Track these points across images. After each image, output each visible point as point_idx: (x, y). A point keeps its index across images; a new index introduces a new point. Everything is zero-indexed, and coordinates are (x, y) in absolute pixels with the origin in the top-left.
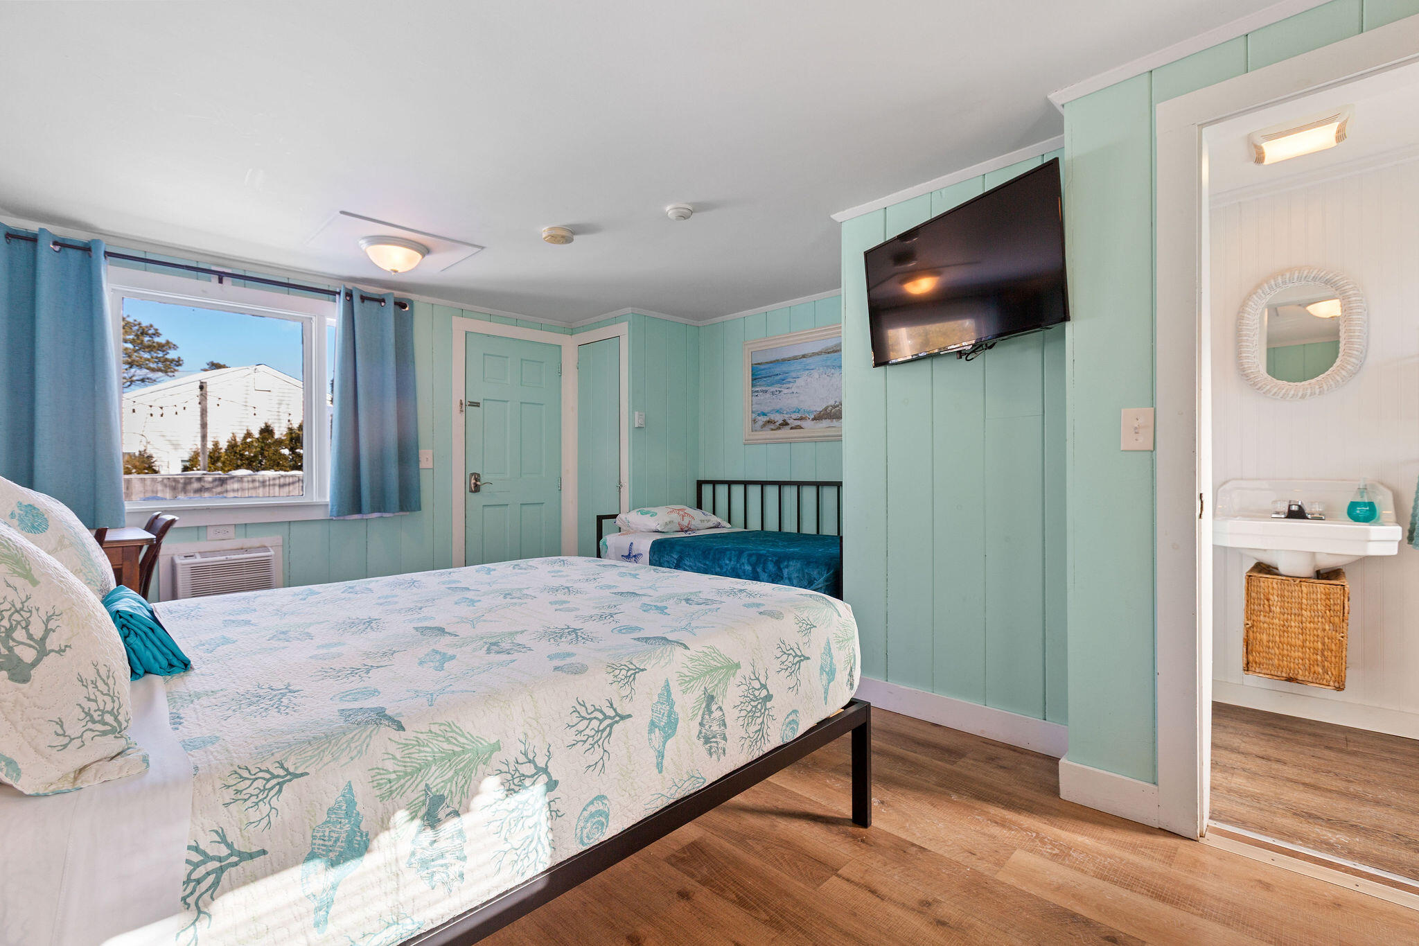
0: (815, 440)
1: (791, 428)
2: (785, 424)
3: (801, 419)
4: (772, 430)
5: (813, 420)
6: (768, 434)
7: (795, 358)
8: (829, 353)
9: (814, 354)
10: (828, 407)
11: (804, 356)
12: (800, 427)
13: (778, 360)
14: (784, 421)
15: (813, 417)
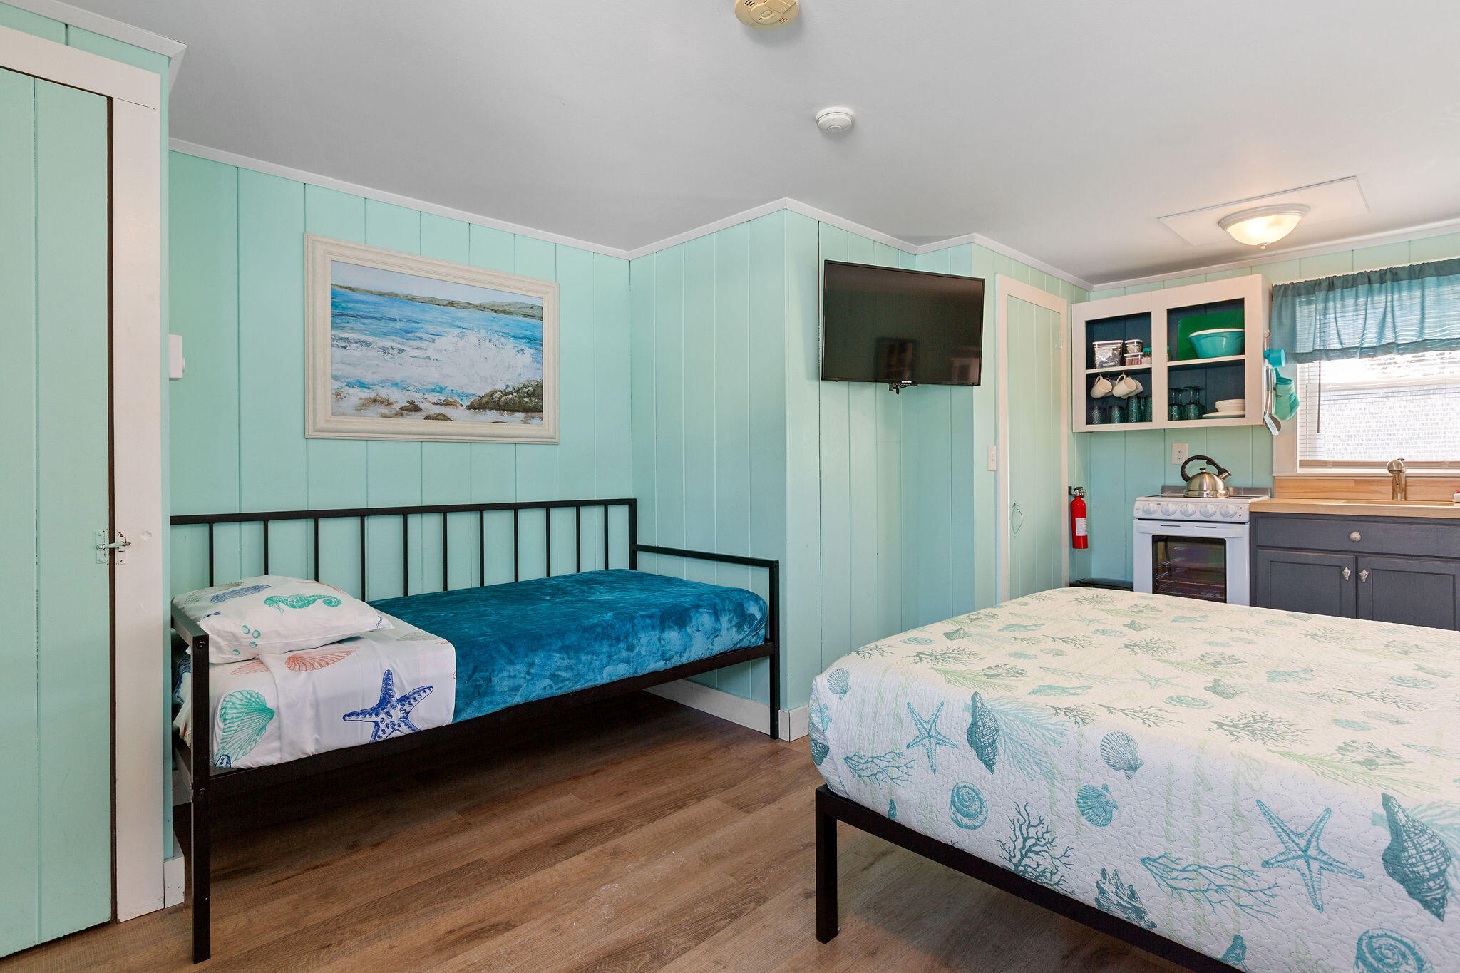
0: (469, 440)
1: (428, 418)
2: (413, 408)
3: (446, 404)
4: (384, 416)
5: (469, 408)
6: (373, 422)
7: (434, 302)
8: (496, 311)
9: (469, 306)
10: (495, 392)
11: (451, 304)
12: (446, 418)
13: (396, 295)
14: (411, 403)
15: (469, 404)
